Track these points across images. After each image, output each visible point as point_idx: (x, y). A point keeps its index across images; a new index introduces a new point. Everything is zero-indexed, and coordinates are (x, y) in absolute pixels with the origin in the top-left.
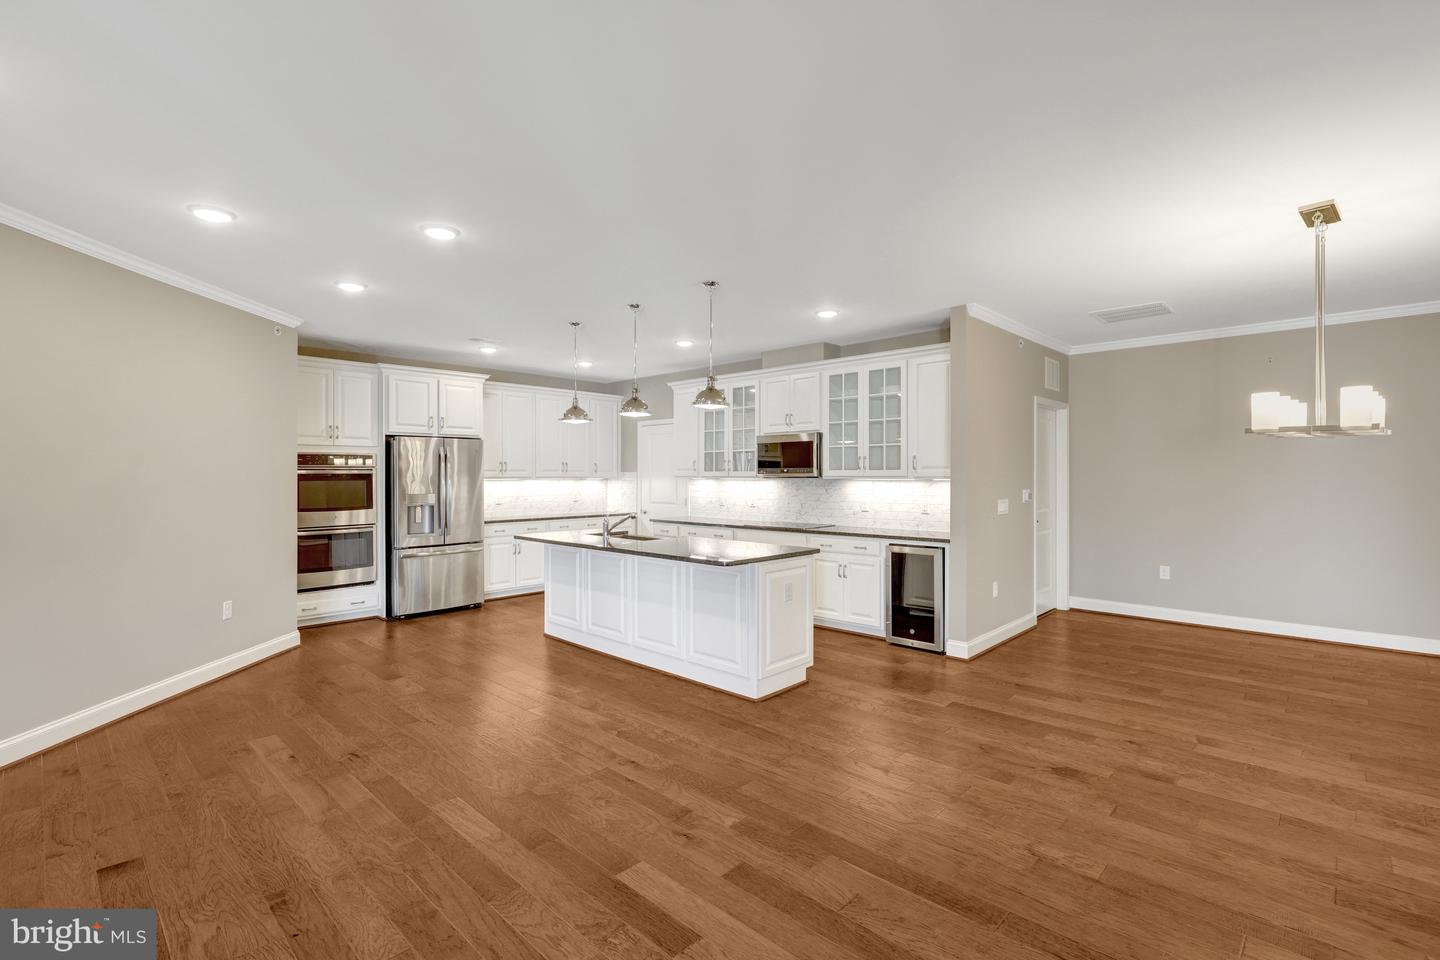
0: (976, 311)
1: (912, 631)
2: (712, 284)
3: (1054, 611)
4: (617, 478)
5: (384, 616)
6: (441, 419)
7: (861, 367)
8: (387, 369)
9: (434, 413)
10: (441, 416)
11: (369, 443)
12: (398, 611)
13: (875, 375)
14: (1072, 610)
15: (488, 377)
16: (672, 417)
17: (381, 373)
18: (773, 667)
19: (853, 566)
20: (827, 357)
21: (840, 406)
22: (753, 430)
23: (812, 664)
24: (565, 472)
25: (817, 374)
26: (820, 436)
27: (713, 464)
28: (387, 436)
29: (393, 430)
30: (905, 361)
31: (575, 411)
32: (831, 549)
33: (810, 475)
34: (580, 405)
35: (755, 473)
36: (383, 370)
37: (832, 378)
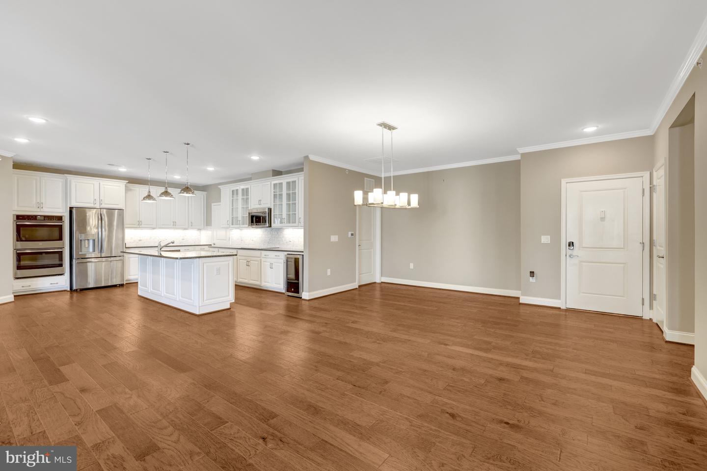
0: (312, 158)
1: (293, 290)
2: (188, 144)
3: (375, 283)
4: (204, 229)
5: (69, 289)
6: (101, 201)
7: (284, 180)
8: (70, 177)
9: (97, 197)
10: (101, 199)
11: (61, 211)
12: (74, 288)
13: (288, 183)
14: (382, 282)
15: (127, 182)
16: (220, 202)
17: (67, 179)
18: (207, 301)
19: (275, 264)
20: (273, 176)
21: (277, 196)
22: (248, 207)
23: (233, 301)
24: (174, 225)
25: (269, 183)
26: (270, 210)
27: (234, 222)
28: (70, 208)
29: (74, 204)
30: (297, 178)
31: (149, 197)
32: (268, 257)
33: (265, 226)
34: (151, 194)
35: (247, 226)
36: (68, 177)
37: (274, 185)
